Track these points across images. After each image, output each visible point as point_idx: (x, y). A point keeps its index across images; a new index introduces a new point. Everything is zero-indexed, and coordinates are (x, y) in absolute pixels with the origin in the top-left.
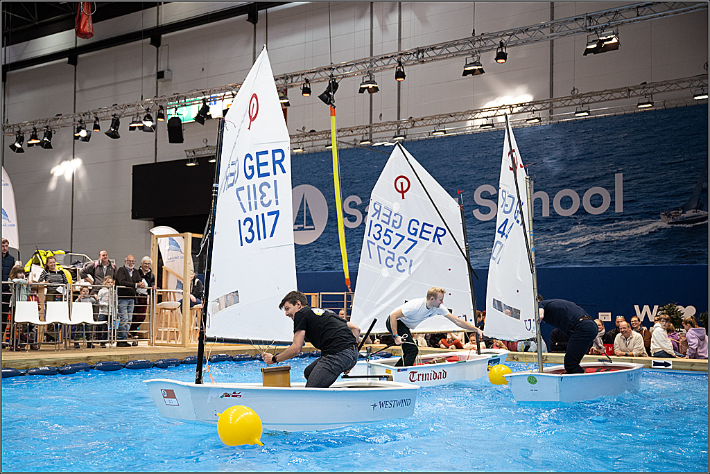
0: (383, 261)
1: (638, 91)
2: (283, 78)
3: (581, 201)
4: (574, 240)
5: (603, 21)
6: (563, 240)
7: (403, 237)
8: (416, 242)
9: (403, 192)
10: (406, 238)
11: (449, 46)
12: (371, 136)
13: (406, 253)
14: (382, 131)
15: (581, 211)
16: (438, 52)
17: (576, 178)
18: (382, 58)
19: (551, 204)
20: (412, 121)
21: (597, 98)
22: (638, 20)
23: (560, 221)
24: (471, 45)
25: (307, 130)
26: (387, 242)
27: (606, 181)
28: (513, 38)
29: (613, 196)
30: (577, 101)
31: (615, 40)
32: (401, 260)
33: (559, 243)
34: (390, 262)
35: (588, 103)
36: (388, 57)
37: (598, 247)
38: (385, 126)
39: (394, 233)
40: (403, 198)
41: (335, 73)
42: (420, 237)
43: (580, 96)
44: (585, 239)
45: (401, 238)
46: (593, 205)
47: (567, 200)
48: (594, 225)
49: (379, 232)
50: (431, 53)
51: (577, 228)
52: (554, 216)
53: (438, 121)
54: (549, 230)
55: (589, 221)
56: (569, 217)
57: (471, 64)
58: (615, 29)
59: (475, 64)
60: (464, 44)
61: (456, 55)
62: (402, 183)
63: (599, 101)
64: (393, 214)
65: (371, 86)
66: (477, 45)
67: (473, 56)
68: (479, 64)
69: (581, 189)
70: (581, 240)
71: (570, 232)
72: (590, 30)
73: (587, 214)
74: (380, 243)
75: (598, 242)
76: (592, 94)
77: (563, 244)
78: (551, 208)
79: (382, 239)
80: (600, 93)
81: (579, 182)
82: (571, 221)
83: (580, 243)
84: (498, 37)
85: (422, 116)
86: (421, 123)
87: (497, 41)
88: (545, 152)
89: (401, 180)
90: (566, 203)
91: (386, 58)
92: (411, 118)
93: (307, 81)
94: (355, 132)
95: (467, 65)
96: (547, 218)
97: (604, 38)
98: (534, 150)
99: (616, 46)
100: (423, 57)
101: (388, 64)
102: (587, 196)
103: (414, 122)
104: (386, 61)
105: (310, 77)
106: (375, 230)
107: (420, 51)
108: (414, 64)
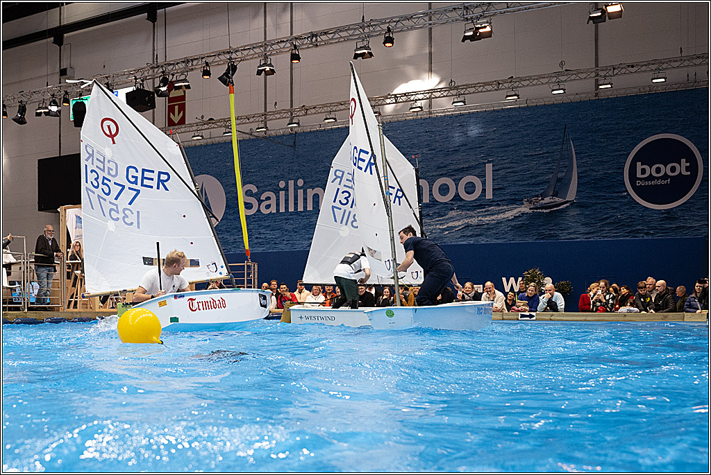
0: (107, 213)
1: (506, 85)
2: (183, 62)
3: (457, 189)
4: (450, 224)
5: (478, 11)
6: (441, 224)
7: (123, 187)
8: (138, 191)
9: (112, 136)
10: (126, 188)
11: (341, 31)
12: (266, 124)
13: (130, 204)
14: (277, 119)
15: (457, 197)
16: (330, 36)
17: (452, 167)
18: (278, 42)
19: (431, 191)
20: (305, 109)
21: (472, 90)
22: (508, 12)
23: (438, 207)
24: (361, 30)
25: (206, 119)
26: (107, 191)
27: (478, 171)
28: (399, 25)
29: (484, 183)
30: (454, 92)
31: (488, 29)
32: (126, 212)
33: (438, 227)
34: (114, 214)
35: (464, 94)
36: (284, 41)
37: (471, 230)
38: (279, 114)
39: (112, 182)
40: (114, 143)
41: (234, 56)
42: (142, 185)
43: (456, 88)
44: (460, 223)
45: (121, 188)
46: (467, 192)
47: (445, 187)
48: (468, 210)
49: (96, 179)
50: (324, 37)
51: (453, 213)
52: (434, 202)
53: (329, 109)
54: (429, 215)
55: (464, 206)
56: (446, 203)
57: (361, 48)
58: (488, 18)
59: (364, 48)
60: (355, 29)
61: (347, 39)
62: (109, 127)
63: (473, 93)
64: (106, 161)
65: (268, 68)
66: (367, 30)
67: (363, 40)
68: (368, 48)
69: (456, 177)
70: (456, 223)
71: (447, 217)
72: (467, 19)
73: (462, 200)
74: (99, 191)
75: (471, 226)
76: (468, 86)
77: (441, 227)
78: (431, 194)
79: (100, 187)
80: (474, 86)
81: (455, 171)
82: (448, 207)
83: (456, 227)
84: (385, 23)
85: (314, 104)
86: (313, 111)
87: (385, 27)
88: (426, 143)
89: (106, 123)
90: (444, 190)
91: (281, 42)
92: (304, 106)
93: (207, 64)
94: (251, 120)
95: (357, 49)
96: (427, 204)
97: (479, 26)
98: (415, 141)
99: (489, 35)
100: (317, 40)
101: (284, 48)
102: (462, 183)
103: (307, 110)
104: (282, 45)
105: (209, 60)
106: (92, 177)
107: (313, 35)
108: (308, 48)
